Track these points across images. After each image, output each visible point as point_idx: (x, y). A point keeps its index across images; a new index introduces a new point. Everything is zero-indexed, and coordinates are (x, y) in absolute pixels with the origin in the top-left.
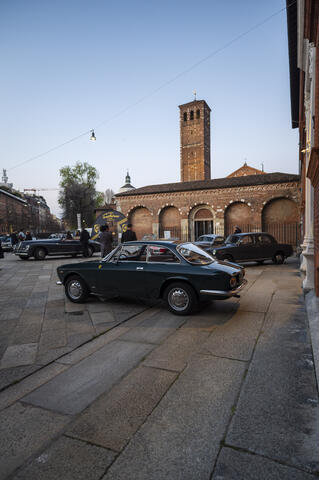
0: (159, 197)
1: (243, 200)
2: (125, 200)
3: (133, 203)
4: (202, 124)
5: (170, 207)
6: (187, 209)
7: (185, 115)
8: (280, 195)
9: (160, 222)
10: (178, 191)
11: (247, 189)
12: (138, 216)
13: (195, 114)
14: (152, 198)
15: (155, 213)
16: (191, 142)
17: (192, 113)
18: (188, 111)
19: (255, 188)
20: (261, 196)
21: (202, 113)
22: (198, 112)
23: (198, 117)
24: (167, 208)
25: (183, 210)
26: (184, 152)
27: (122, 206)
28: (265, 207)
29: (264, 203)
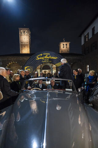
2: (5, 59)
14: (21, 59)
16: (24, 42)
18: (23, 31)
21: (28, 32)
29: (72, 64)
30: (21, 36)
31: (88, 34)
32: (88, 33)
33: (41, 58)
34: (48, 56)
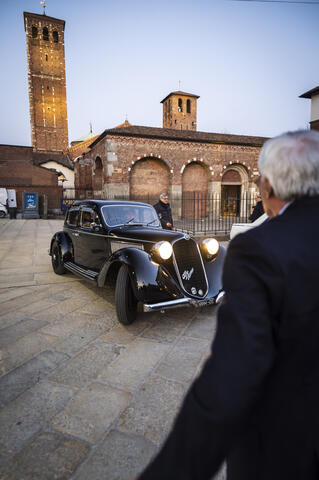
0: (184, 147)
2: (127, 143)
3: (139, 150)
4: (63, 51)
5: (198, 163)
6: (221, 168)
13: (51, 34)
14: (173, 147)
15: (177, 170)
16: (46, 71)
17: (45, 30)
18: (40, 26)
21: (61, 37)
24: (193, 164)
25: (215, 169)
26: (34, 82)
27: (118, 152)
30: (32, 44)
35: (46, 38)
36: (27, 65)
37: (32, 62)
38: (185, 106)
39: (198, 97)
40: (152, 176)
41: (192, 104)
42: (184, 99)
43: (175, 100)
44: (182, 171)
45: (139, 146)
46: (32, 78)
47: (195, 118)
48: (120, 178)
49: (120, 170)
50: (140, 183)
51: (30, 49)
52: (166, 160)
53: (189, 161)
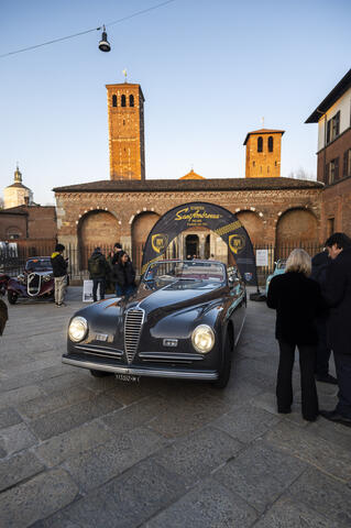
0: (132, 198)
1: (253, 209)
2: (74, 199)
4: (138, 114)
5: (149, 213)
7: (115, 98)
8: (297, 205)
9: (133, 235)
10: (163, 191)
11: (260, 194)
12: (94, 225)
13: (127, 100)
14: (120, 198)
15: (125, 221)
16: (123, 135)
17: (123, 97)
18: (119, 95)
19: (269, 194)
20: (276, 205)
21: (136, 100)
22: (132, 97)
23: (132, 105)
24: (143, 214)
26: (114, 146)
27: (66, 208)
28: (280, 218)
29: (280, 214)
30: (112, 113)
31: (337, 117)
32: (339, 112)
33: (185, 217)
34: (201, 212)
35: (123, 105)
36: (108, 132)
37: (112, 128)
38: (265, 144)
39: (283, 133)
40: (107, 228)
41: (274, 142)
42: (265, 138)
43: (254, 140)
44: (130, 222)
45: (85, 200)
46: (112, 143)
47: (279, 156)
48: (68, 231)
49: (68, 224)
50: (93, 234)
51: (111, 118)
52: (113, 213)
53: (138, 212)
